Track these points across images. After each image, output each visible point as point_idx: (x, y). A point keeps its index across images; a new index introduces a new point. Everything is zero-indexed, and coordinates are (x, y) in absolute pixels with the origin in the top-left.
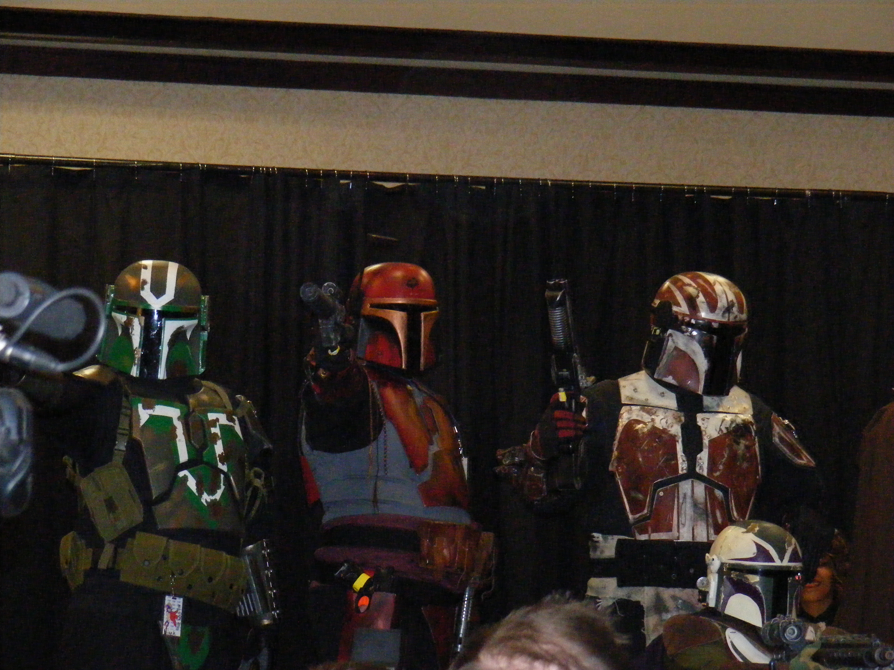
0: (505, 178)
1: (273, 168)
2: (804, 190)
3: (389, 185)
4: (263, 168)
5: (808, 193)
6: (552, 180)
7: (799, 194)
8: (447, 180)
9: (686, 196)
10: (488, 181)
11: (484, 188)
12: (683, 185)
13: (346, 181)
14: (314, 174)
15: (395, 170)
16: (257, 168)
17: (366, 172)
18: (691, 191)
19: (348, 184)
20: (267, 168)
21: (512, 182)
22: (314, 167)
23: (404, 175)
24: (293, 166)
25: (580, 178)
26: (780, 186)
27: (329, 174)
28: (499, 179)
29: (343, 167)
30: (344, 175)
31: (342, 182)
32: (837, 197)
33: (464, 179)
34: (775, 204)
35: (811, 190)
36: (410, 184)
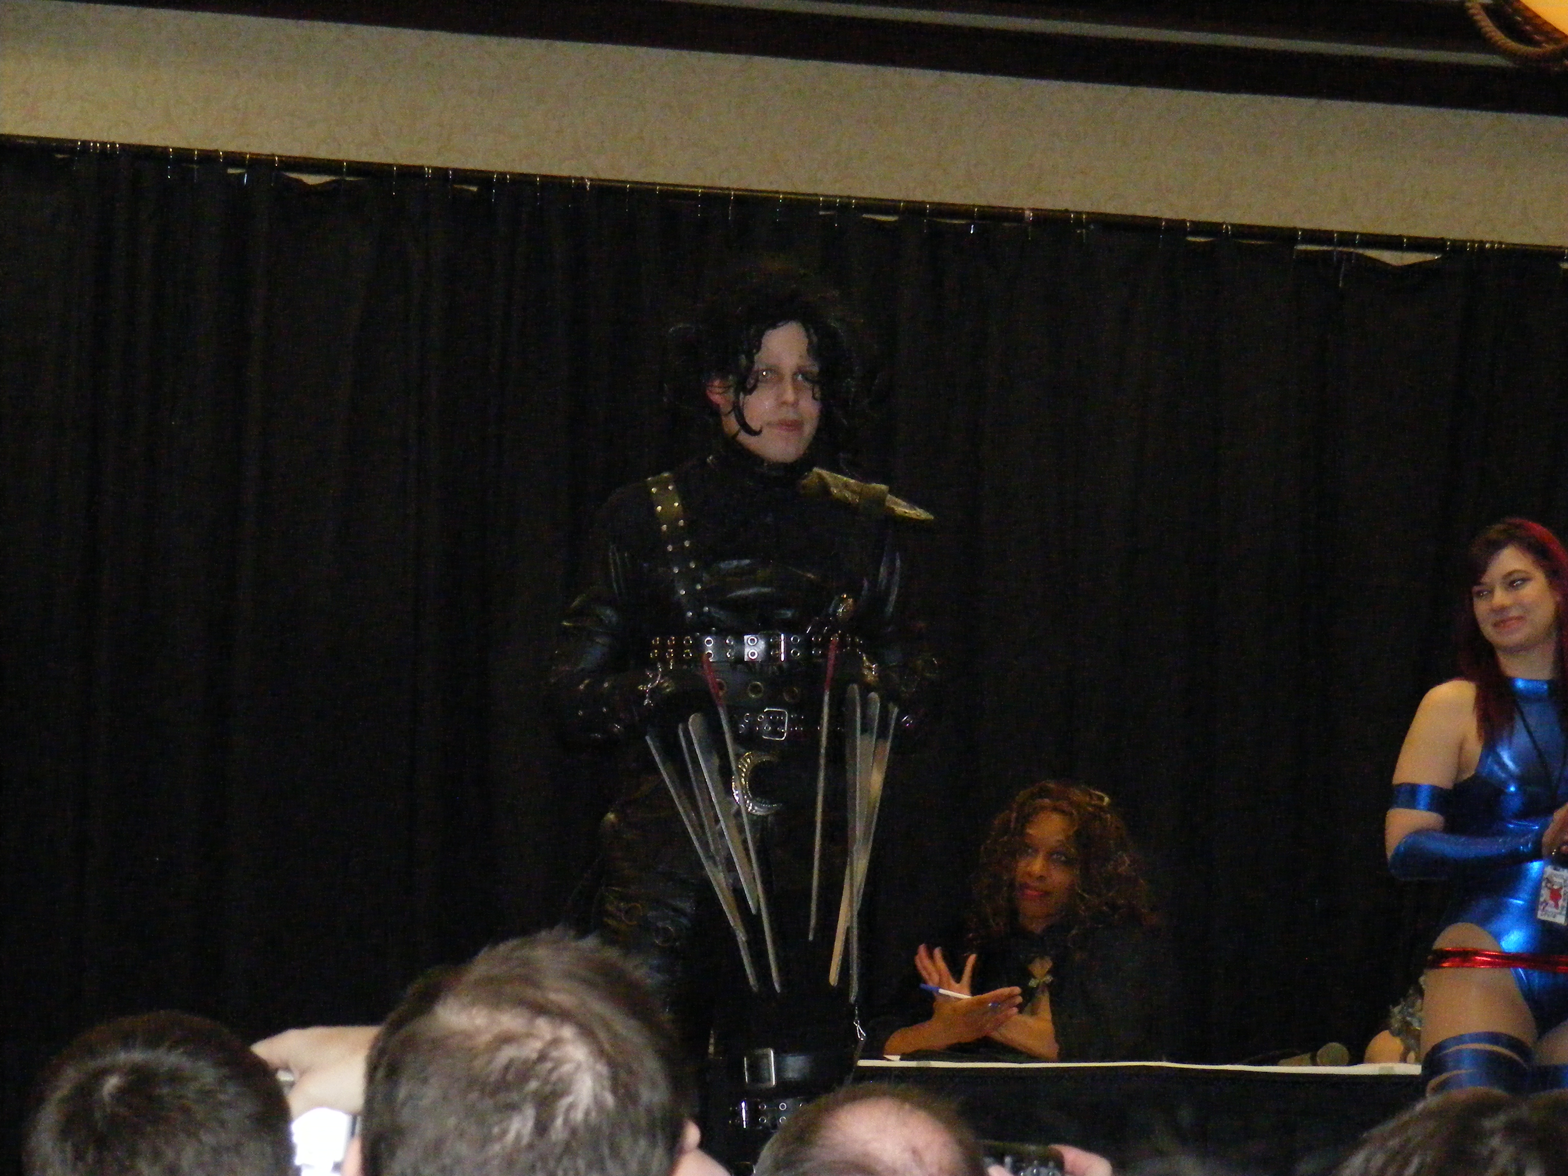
0: (512, 174)
1: (113, 144)
2: (1022, 209)
3: (311, 180)
4: (95, 143)
5: (1029, 214)
6: (591, 180)
7: (1016, 216)
8: (411, 174)
9: (821, 213)
10: (483, 178)
11: (474, 189)
12: (816, 195)
13: (239, 171)
14: (183, 156)
15: (323, 153)
16: (85, 143)
17: (273, 155)
18: (829, 204)
19: (241, 176)
20: (104, 144)
21: (523, 181)
22: (183, 144)
23: (339, 163)
24: (146, 142)
25: (639, 177)
26: (983, 202)
27: (208, 158)
28: (502, 175)
29: (232, 147)
30: (234, 159)
31: (231, 171)
32: (1078, 222)
33: (441, 173)
34: (972, 232)
35: (1033, 210)
36: (348, 179)
